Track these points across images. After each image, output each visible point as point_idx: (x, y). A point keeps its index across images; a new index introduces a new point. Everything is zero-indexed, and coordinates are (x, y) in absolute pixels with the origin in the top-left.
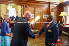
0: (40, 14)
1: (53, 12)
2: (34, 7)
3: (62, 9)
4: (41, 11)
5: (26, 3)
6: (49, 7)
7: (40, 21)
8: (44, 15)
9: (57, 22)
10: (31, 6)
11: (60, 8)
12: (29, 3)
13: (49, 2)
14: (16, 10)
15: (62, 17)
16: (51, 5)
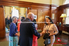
0: (43, 15)
1: (54, 14)
2: (37, 9)
3: (62, 11)
4: (43, 13)
5: (30, 5)
6: (51, 9)
8: (46, 16)
9: (58, 23)
10: (34, 8)
11: (60, 11)
12: (33, 6)
13: (51, 5)
15: (62, 18)
16: (52, 8)
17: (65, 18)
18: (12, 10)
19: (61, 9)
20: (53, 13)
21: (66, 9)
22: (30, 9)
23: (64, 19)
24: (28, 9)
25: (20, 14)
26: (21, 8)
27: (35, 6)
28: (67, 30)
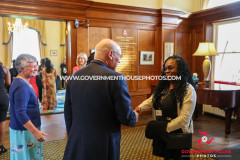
0: (131, 49)
1: (172, 44)
2: (110, 25)
3: (200, 32)
4: (131, 41)
5: (82, 12)
6: (159, 24)
7: (131, 73)
8: (143, 53)
10: (99, 22)
12: (92, 14)
13: (159, 11)
14: (40, 37)
15: (202, 58)
16: (164, 20)
17: (212, 57)
18: (10, 29)
19: (198, 25)
20: (169, 41)
21: (215, 25)
22: (83, 26)
23: (207, 61)
24: (74, 27)
25: (43, 45)
26: (47, 22)
27: (101, 15)
28: (217, 100)
